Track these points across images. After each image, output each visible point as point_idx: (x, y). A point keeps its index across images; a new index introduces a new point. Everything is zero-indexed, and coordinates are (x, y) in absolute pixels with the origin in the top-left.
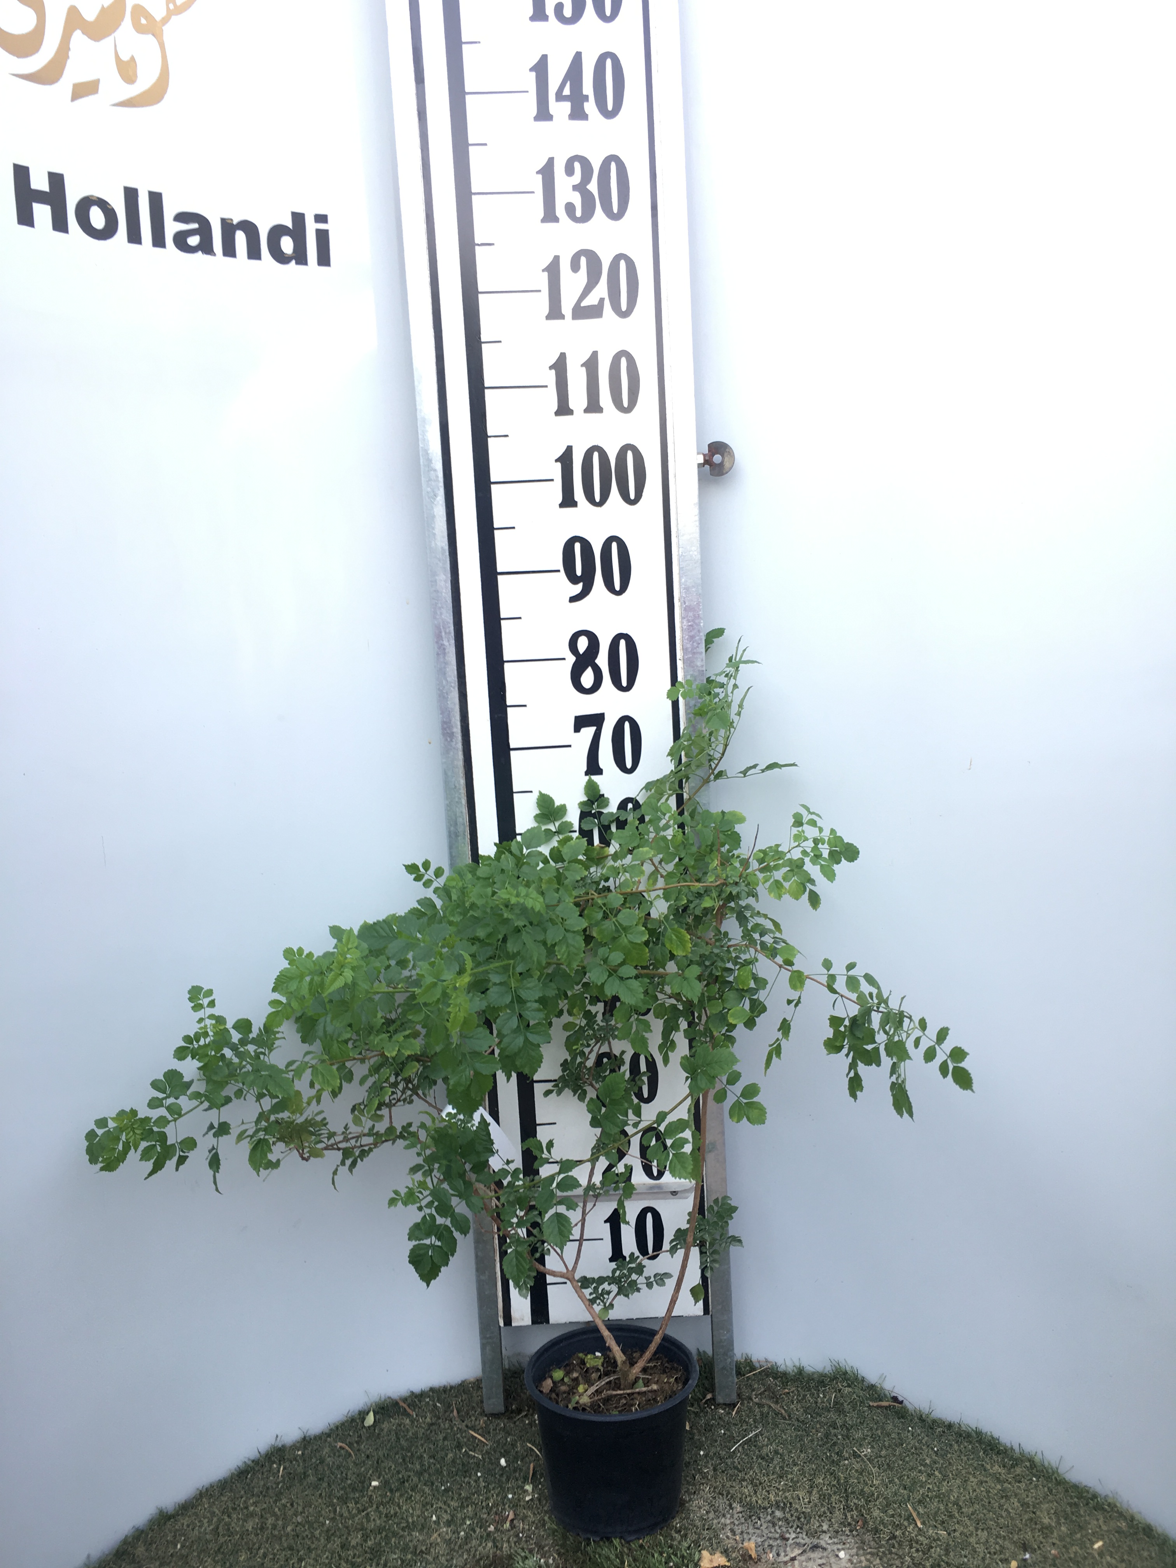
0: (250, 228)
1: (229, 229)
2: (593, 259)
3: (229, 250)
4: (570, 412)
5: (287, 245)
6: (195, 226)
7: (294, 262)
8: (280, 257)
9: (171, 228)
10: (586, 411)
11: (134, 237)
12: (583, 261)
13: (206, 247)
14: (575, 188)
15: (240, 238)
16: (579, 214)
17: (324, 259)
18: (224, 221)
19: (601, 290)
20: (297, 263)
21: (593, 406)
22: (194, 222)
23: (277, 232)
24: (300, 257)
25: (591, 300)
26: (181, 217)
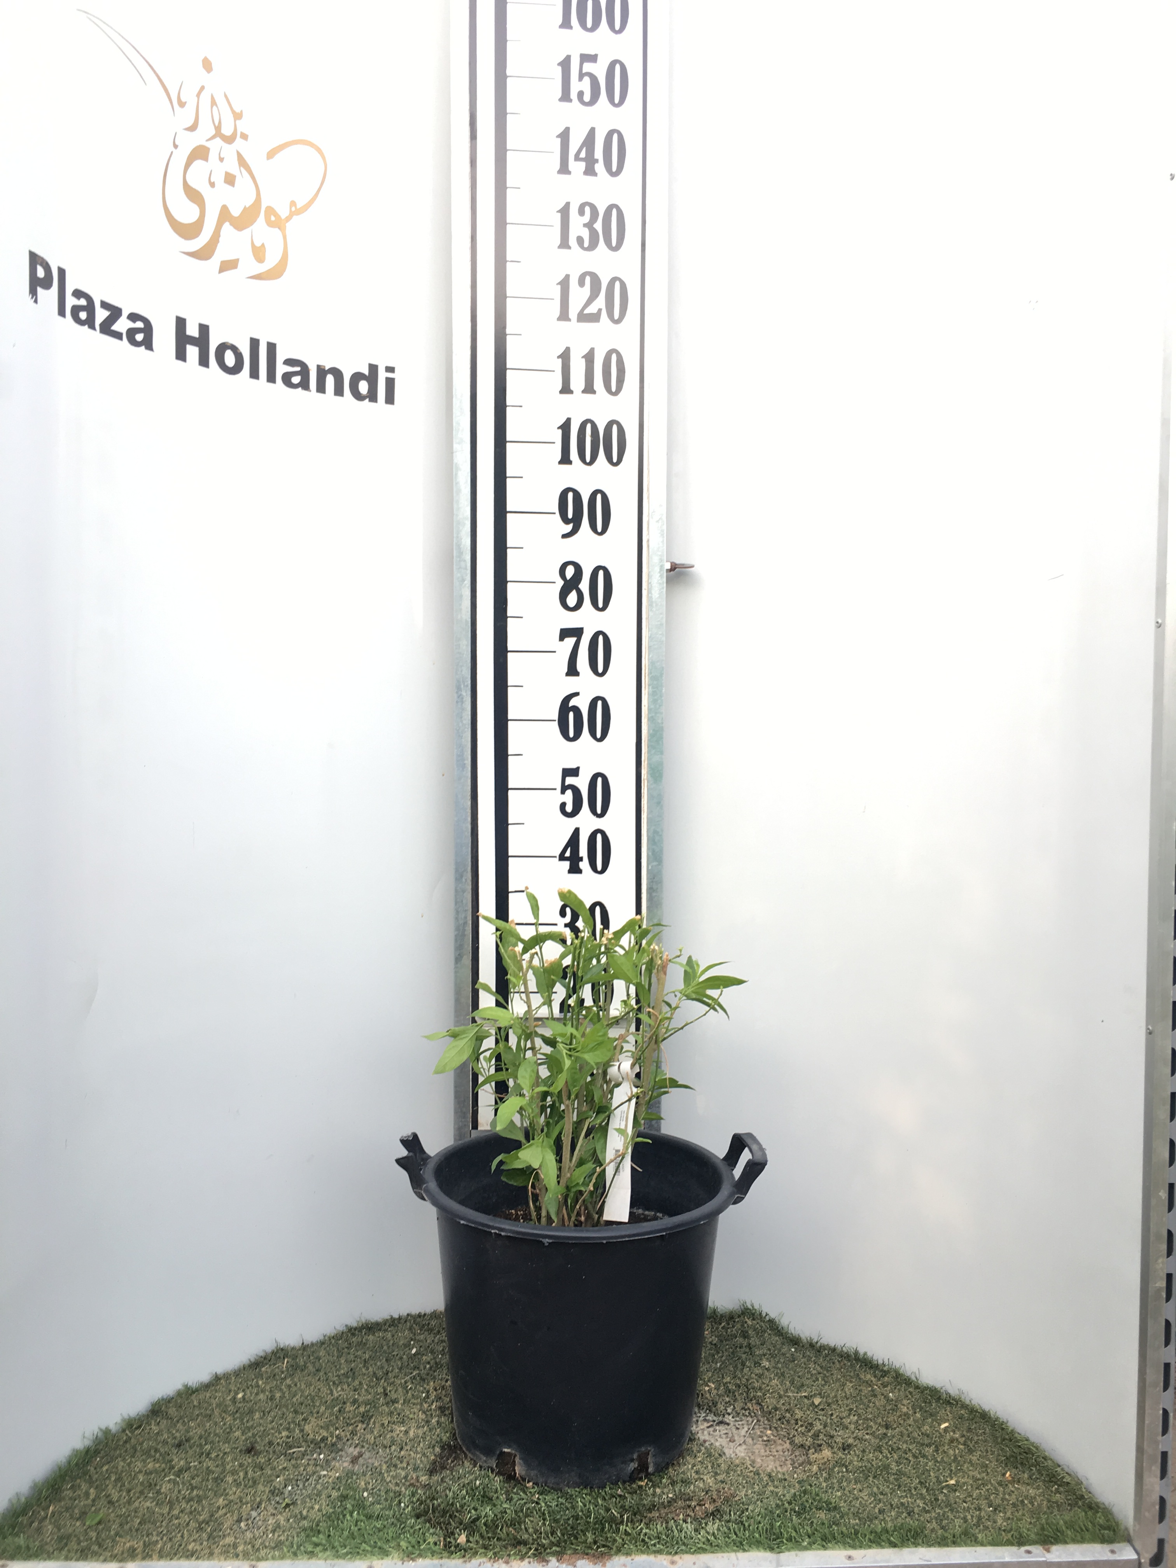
0: (337, 374)
1: (322, 373)
2: (596, 281)
3: (321, 388)
4: (571, 392)
5: (363, 387)
6: (298, 369)
7: (368, 400)
8: (358, 396)
9: (281, 369)
10: (583, 392)
11: (255, 374)
12: (588, 279)
13: (304, 385)
14: (585, 225)
15: (330, 380)
16: (586, 244)
17: (390, 399)
18: (318, 366)
19: (600, 302)
20: (370, 401)
21: (589, 389)
22: (298, 366)
23: (357, 377)
24: (372, 396)
25: (592, 309)
26: (289, 362)
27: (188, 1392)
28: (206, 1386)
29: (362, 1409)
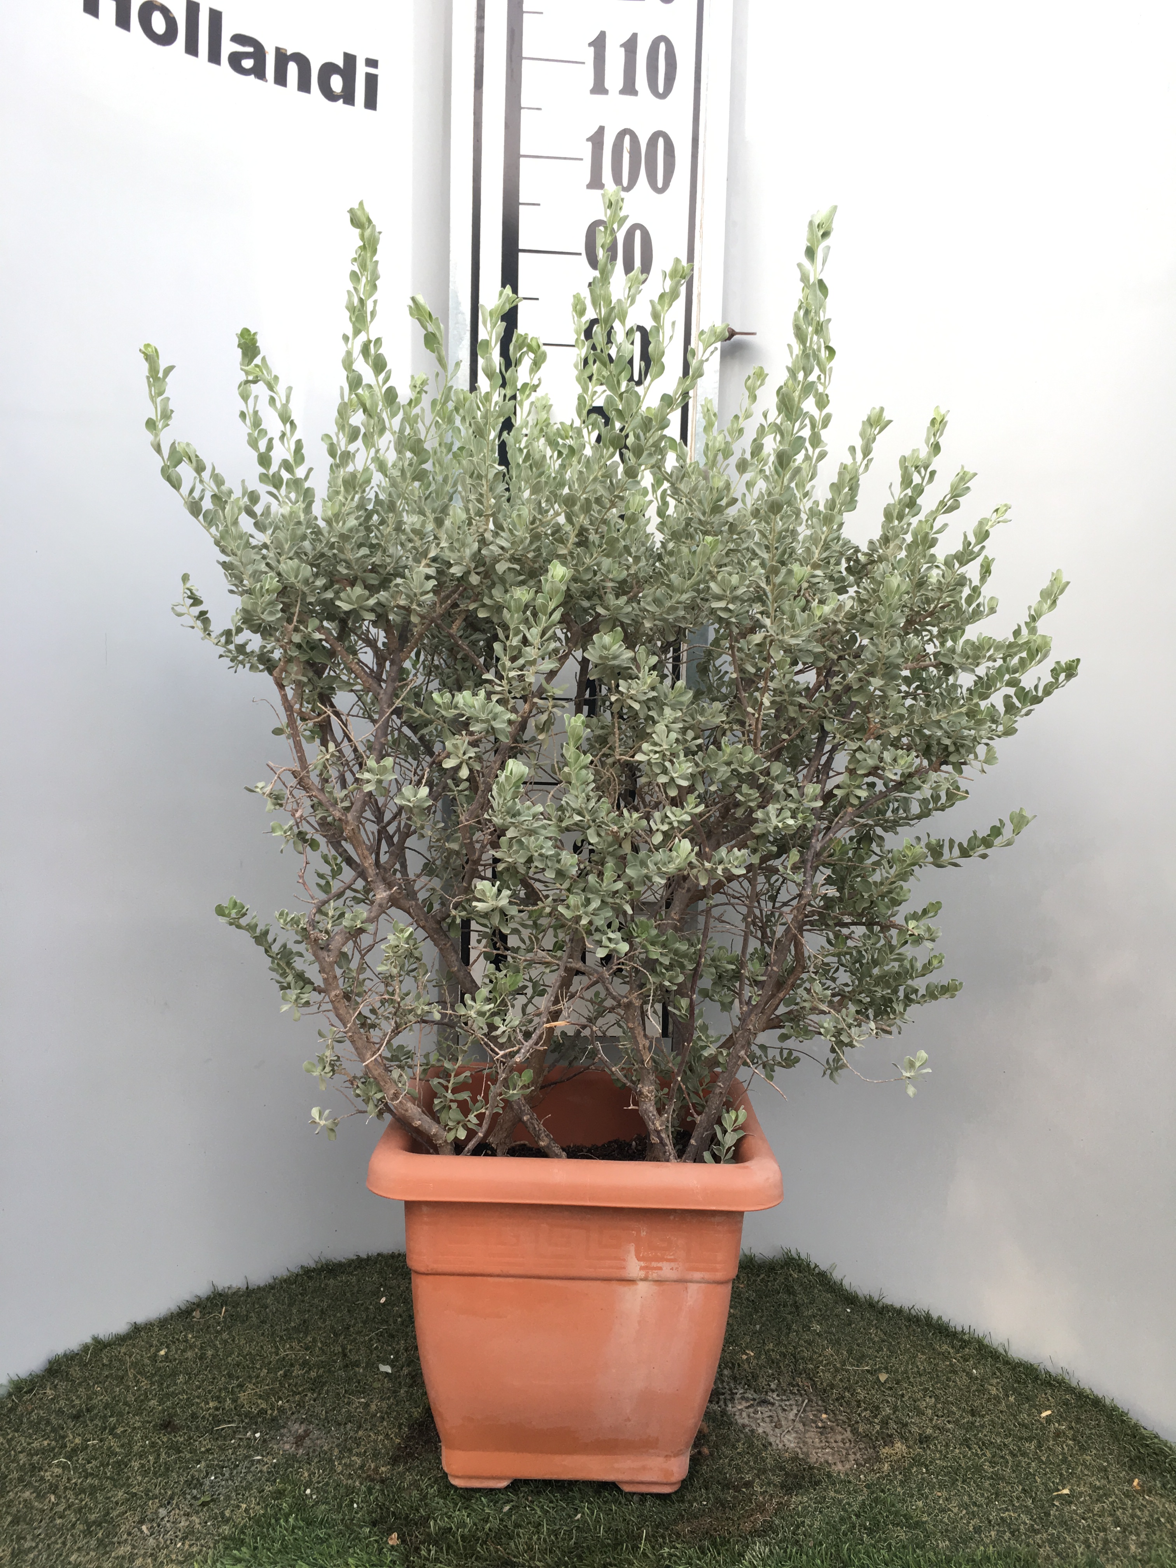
3: (281, 79)
4: (605, 92)
10: (622, 92)
11: (192, 48)
17: (371, 103)
21: (629, 88)
27: (99, 1346)
28: (121, 1340)
29: (313, 1374)
